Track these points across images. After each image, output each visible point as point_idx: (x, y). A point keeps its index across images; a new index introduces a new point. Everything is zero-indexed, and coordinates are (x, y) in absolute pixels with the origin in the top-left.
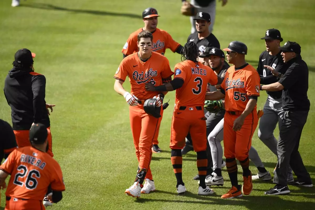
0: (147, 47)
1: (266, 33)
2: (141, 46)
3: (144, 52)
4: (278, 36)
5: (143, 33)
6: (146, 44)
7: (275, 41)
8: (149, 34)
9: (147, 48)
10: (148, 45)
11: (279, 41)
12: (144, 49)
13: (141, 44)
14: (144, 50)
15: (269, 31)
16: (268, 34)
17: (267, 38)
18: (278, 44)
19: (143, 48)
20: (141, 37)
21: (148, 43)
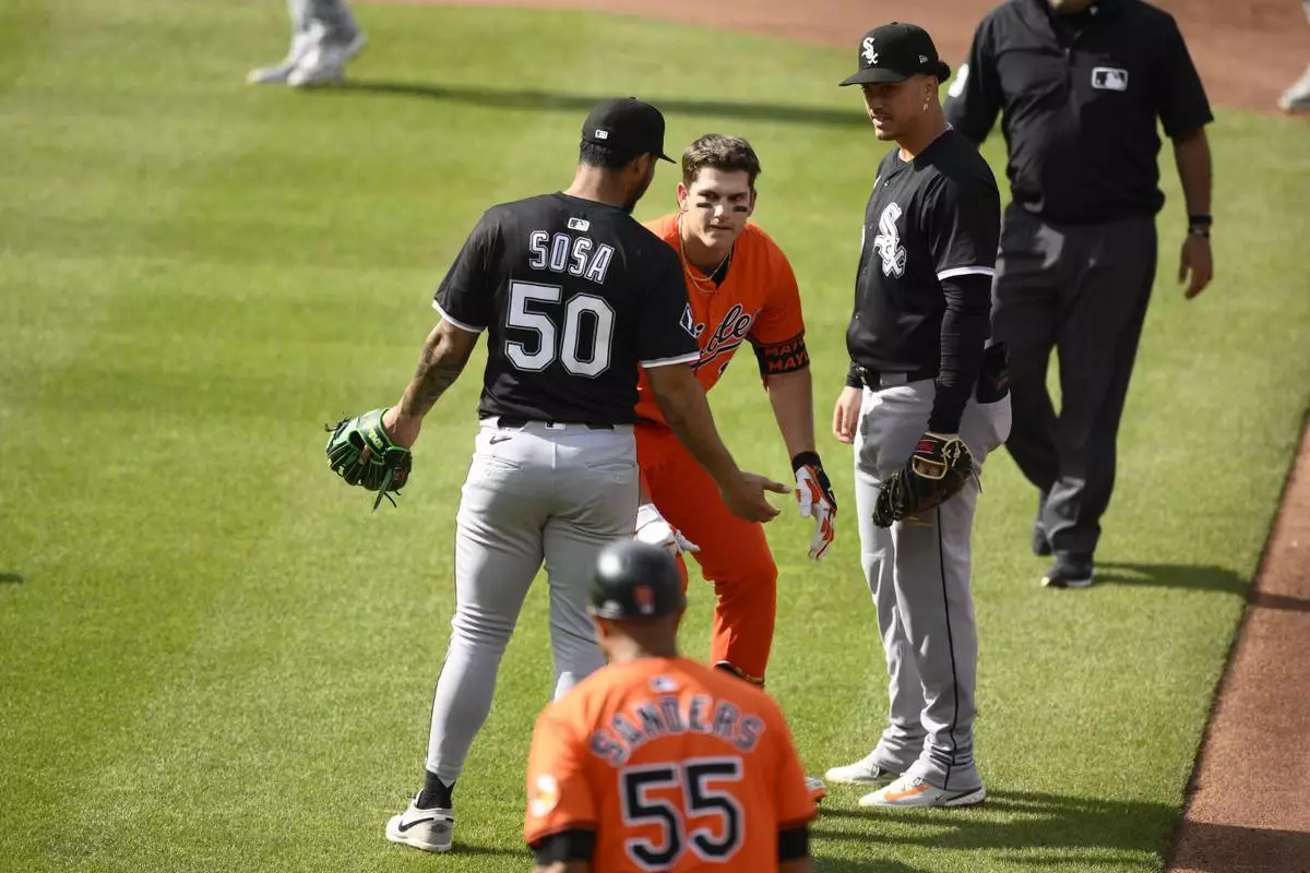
0: (727, 215)
1: (862, 49)
2: (699, 205)
3: (713, 236)
4: (923, 59)
5: (713, 147)
6: (724, 199)
7: (915, 85)
8: (743, 155)
9: (728, 218)
10: (732, 206)
11: (931, 80)
12: (715, 221)
13: (703, 200)
14: (714, 227)
15: (872, 40)
16: (870, 55)
17: (872, 76)
18: (930, 94)
19: (708, 217)
20: (704, 162)
21: (733, 198)
